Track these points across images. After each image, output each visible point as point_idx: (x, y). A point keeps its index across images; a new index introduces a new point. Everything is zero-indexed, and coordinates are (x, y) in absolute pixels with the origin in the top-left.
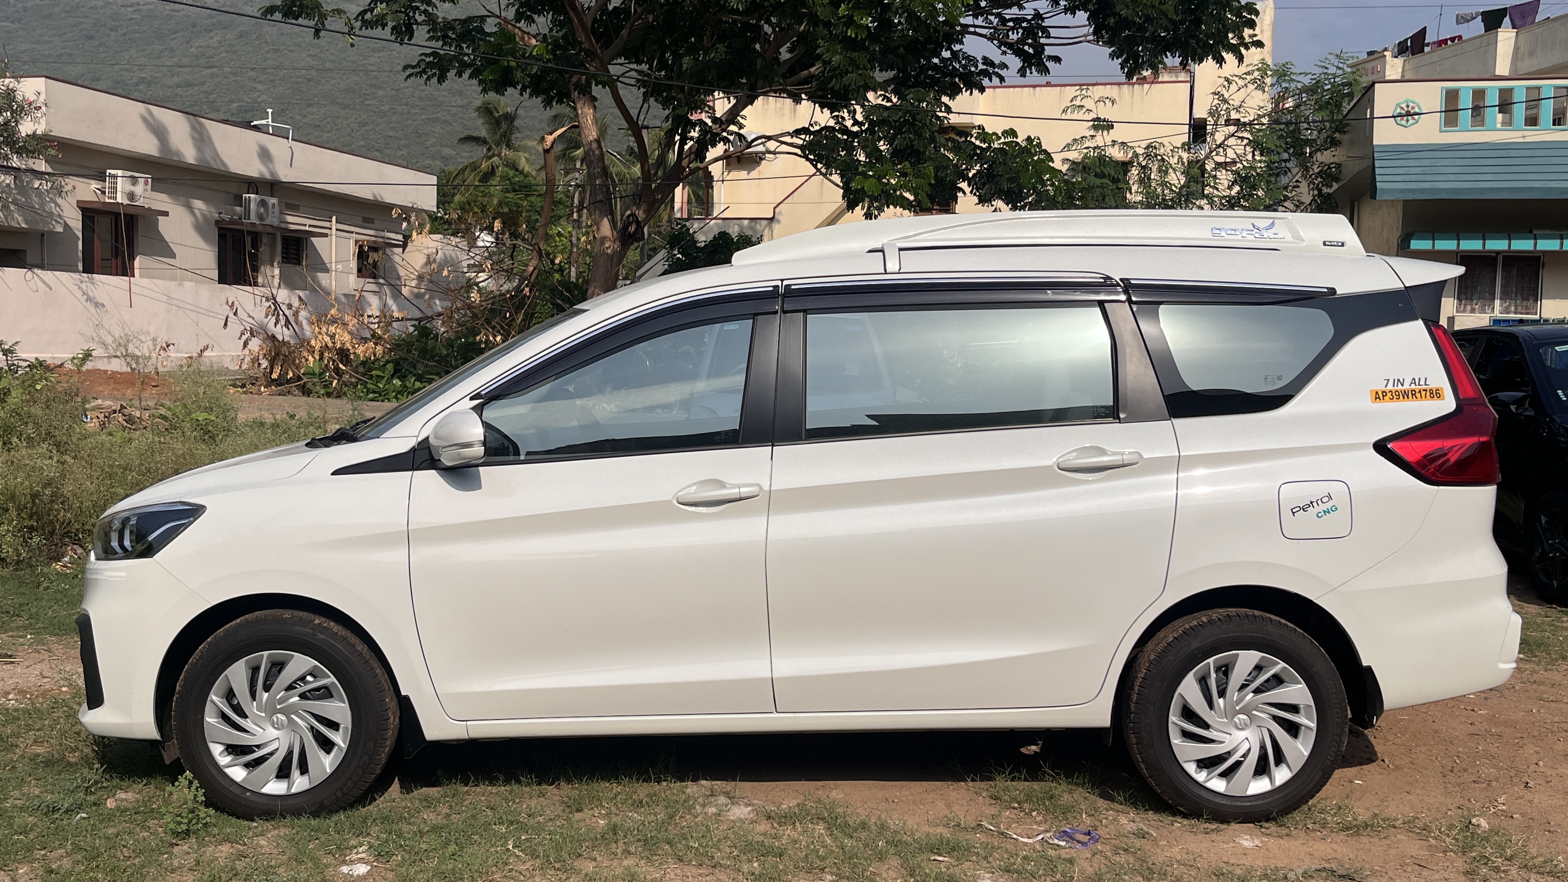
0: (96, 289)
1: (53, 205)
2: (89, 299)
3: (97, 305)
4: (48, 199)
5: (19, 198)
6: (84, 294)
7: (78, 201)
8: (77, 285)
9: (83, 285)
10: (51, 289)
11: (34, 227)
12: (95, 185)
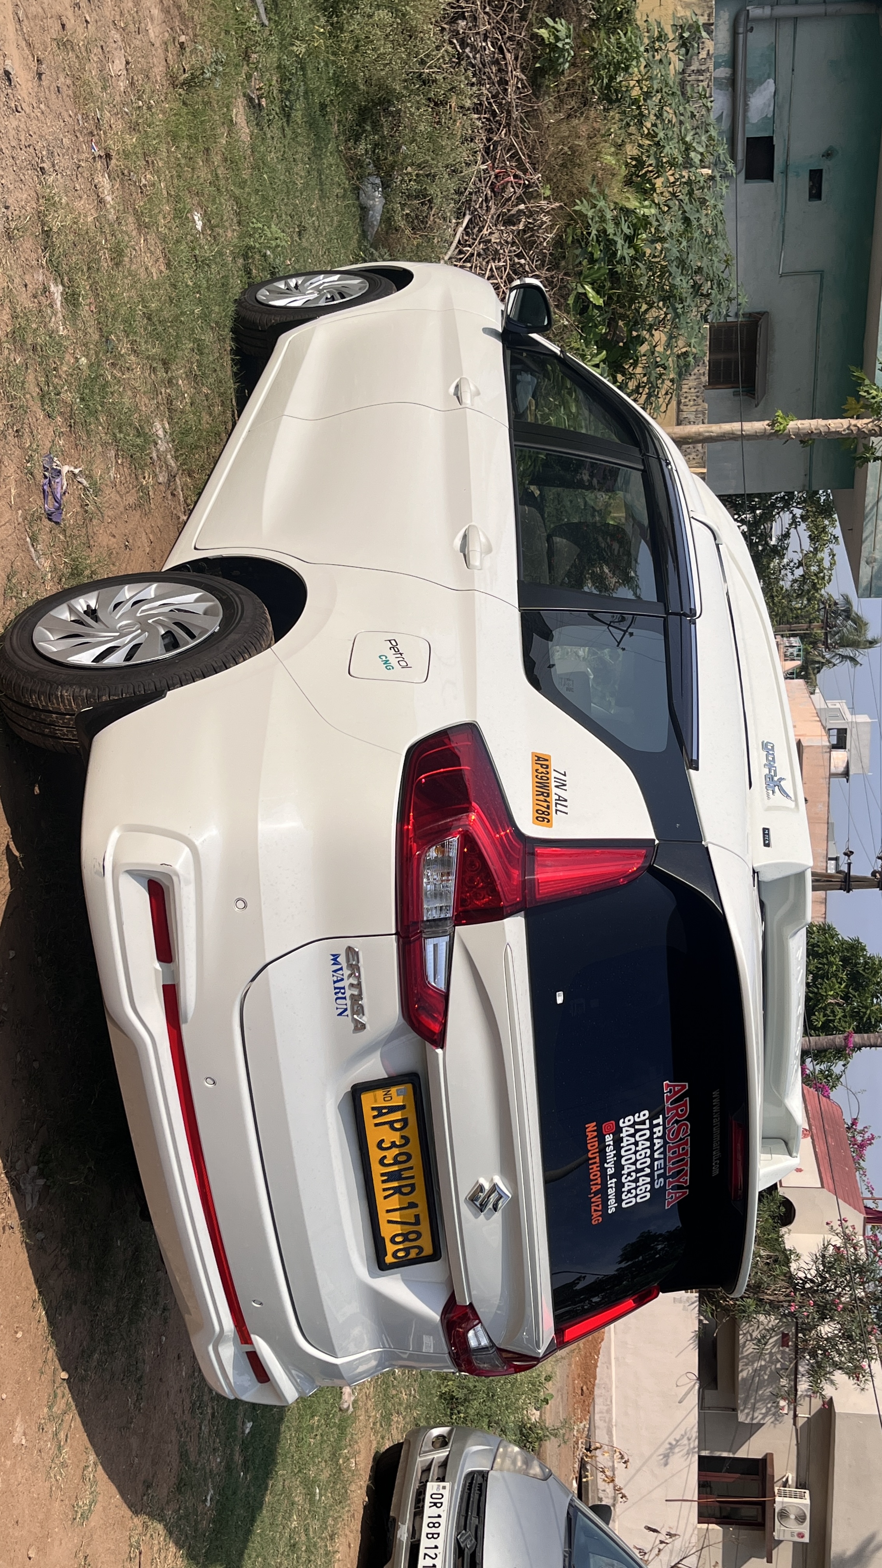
0: (683, 1456)
1: (764, 1411)
2: (672, 1447)
3: (666, 1456)
4: (769, 1405)
5: (768, 1372)
6: (677, 1441)
7: (772, 1454)
8: (686, 1433)
9: (685, 1441)
10: (680, 1402)
11: (740, 1386)
12: (791, 1477)
